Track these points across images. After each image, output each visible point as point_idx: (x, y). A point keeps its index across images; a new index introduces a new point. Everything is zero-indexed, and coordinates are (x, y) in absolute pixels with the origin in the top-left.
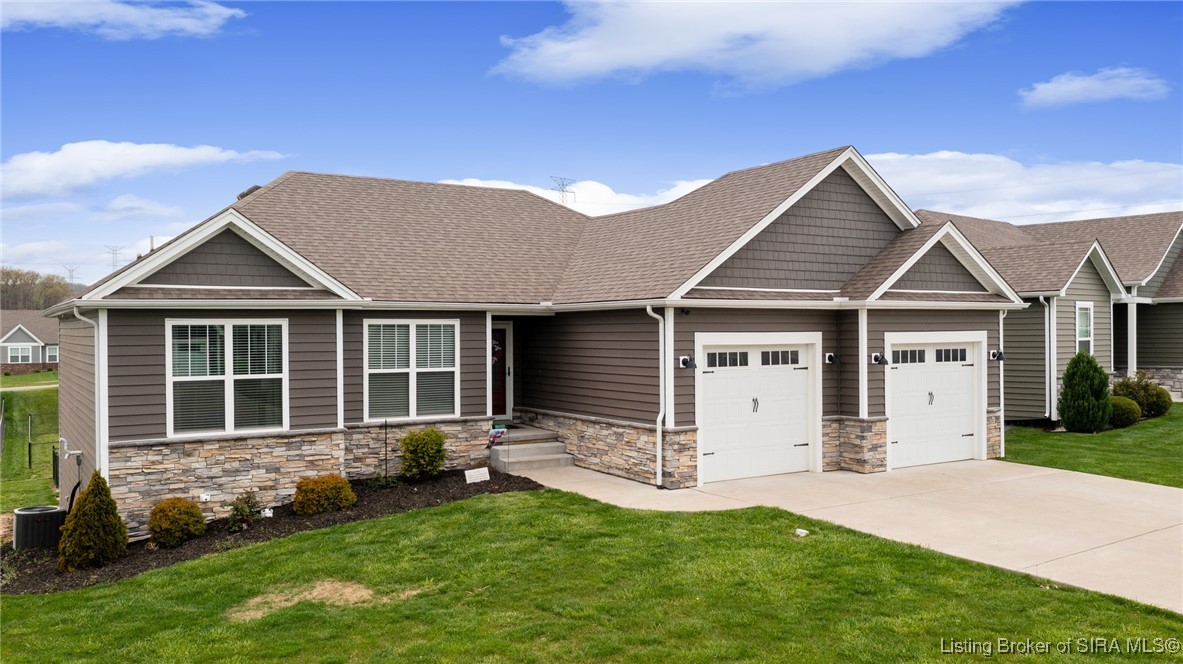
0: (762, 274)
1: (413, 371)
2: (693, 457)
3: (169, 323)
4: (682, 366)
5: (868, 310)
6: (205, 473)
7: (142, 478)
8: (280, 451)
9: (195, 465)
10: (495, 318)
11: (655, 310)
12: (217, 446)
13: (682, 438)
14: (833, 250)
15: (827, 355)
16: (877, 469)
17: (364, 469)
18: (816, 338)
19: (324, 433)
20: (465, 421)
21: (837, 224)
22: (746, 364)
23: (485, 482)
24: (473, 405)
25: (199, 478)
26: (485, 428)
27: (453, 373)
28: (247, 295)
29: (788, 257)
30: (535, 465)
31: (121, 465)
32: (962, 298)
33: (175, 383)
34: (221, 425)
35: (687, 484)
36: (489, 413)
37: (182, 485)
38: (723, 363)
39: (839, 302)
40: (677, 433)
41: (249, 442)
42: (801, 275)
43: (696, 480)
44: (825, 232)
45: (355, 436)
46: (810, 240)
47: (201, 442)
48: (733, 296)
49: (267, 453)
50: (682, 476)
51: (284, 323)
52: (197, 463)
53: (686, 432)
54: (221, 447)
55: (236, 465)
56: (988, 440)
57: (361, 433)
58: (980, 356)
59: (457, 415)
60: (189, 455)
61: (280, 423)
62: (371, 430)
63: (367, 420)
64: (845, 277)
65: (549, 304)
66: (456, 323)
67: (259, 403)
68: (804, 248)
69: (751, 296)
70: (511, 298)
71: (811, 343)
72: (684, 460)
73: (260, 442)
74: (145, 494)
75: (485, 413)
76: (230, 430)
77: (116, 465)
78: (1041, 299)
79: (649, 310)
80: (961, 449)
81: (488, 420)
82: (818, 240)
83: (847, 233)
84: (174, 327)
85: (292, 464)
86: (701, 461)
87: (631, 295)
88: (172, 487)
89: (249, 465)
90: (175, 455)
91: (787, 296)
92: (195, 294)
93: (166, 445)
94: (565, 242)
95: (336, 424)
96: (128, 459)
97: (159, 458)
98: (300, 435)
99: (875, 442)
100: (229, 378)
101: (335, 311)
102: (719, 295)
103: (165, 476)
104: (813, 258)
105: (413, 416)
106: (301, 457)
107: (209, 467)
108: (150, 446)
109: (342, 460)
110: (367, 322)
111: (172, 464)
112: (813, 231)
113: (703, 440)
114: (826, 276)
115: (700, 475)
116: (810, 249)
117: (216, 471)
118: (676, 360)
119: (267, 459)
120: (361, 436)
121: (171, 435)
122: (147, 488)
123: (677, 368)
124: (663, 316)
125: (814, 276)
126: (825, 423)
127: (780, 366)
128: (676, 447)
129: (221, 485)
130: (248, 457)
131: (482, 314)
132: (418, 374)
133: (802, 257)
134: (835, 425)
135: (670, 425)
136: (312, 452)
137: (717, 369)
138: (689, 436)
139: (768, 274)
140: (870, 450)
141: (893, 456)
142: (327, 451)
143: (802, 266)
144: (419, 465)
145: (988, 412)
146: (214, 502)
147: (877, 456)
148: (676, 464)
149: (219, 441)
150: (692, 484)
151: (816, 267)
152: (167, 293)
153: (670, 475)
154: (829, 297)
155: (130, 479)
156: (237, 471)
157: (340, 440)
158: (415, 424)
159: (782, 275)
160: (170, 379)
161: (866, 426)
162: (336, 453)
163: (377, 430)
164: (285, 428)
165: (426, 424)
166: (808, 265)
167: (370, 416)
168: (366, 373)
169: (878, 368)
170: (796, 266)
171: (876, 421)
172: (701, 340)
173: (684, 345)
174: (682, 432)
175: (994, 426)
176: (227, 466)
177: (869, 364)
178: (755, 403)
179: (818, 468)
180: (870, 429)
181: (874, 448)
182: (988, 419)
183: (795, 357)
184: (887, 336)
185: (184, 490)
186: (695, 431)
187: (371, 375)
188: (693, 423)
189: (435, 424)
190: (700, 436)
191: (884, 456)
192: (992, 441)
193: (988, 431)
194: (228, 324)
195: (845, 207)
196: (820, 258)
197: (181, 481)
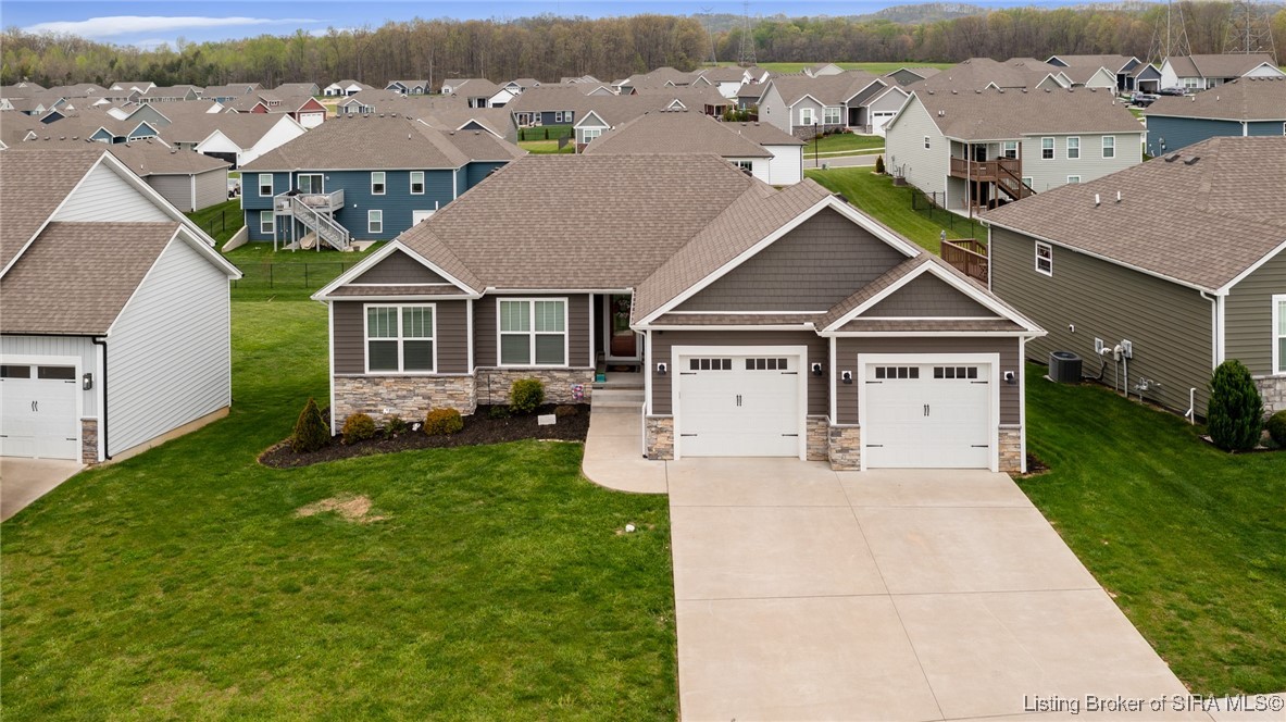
0: (740, 300)
1: (533, 333)
2: (670, 438)
3: (366, 307)
4: (659, 370)
5: (837, 339)
6: (387, 397)
7: (352, 396)
8: (431, 386)
9: (380, 391)
10: (596, 299)
12: (393, 381)
13: (660, 424)
14: (820, 278)
15: (814, 364)
16: (846, 468)
18: (802, 351)
19: (459, 377)
20: (572, 371)
22: (730, 368)
23: (551, 426)
24: (579, 358)
25: (383, 399)
26: (588, 376)
27: (563, 335)
29: (769, 285)
30: (616, 410)
31: (340, 388)
33: (370, 342)
34: (396, 368)
35: (664, 457)
36: (592, 365)
37: (375, 402)
38: (706, 367)
39: (810, 327)
40: (655, 419)
41: (413, 380)
42: (784, 300)
43: (672, 455)
45: (494, 376)
46: (795, 270)
47: (384, 378)
49: (422, 387)
50: (658, 450)
51: (434, 306)
52: (382, 390)
53: (664, 419)
54: (396, 382)
55: (405, 393)
56: (1001, 454)
57: (495, 373)
58: (992, 376)
59: (566, 365)
60: (377, 385)
61: (431, 368)
62: (504, 372)
63: (499, 365)
64: (835, 300)
66: (566, 300)
67: (418, 356)
70: (606, 284)
71: (798, 355)
72: (662, 439)
73: (419, 380)
74: (354, 406)
75: (589, 365)
76: (401, 371)
77: (337, 388)
78: (1204, 294)
81: (592, 370)
82: (805, 271)
84: (369, 309)
85: (440, 395)
86: (677, 441)
88: (369, 402)
89: (414, 394)
90: (370, 384)
92: (376, 291)
93: (365, 378)
95: (467, 371)
96: (344, 385)
97: (361, 385)
98: (445, 377)
99: (845, 445)
100: (400, 339)
101: (466, 300)
102: (688, 319)
103: (365, 396)
104: (798, 285)
105: (533, 364)
106: (445, 391)
107: (389, 393)
108: (355, 378)
109: (471, 395)
110: (499, 300)
111: (368, 389)
112: (798, 262)
113: (678, 426)
114: (813, 300)
115: (677, 452)
116: (795, 278)
117: (393, 395)
118: (654, 366)
119: (423, 391)
121: (368, 373)
122: (354, 402)
123: (654, 372)
125: (799, 300)
126: (808, 420)
127: (766, 371)
128: (653, 429)
129: (397, 404)
130: (412, 388)
131: (588, 297)
132: (537, 335)
133: (785, 285)
134: (821, 423)
135: (650, 414)
136: (451, 388)
137: (700, 371)
138: (667, 422)
139: (747, 300)
140: (837, 452)
141: (866, 457)
142: (461, 388)
143: (785, 293)
145: (1000, 429)
146: (383, 413)
147: (848, 457)
148: (655, 441)
149: (395, 377)
150: (669, 457)
151: (801, 292)
152: (363, 290)
153: (649, 448)
154: (799, 320)
155: (345, 396)
156: (404, 397)
157: (470, 383)
158: (533, 370)
159: (763, 300)
160: (367, 339)
161: (837, 432)
162: (467, 390)
163: (507, 373)
164: (434, 372)
165: (543, 370)
166: (791, 292)
167: (502, 362)
168: (499, 333)
169: (849, 384)
170: (779, 292)
171: (847, 428)
172: (678, 351)
173: (662, 354)
174: (660, 419)
175: (1011, 441)
176: (399, 393)
177: (838, 380)
178: (739, 399)
179: (803, 457)
180: (839, 434)
181: (844, 450)
182: (1000, 434)
183: (783, 364)
184: (861, 357)
185: (375, 405)
186: (672, 419)
187: (502, 335)
188: (671, 412)
189: (549, 370)
190: (676, 423)
191: (857, 457)
192: (1007, 455)
193: (1002, 445)
194: (399, 307)
195: (837, 241)
196: (806, 285)
197: (372, 400)
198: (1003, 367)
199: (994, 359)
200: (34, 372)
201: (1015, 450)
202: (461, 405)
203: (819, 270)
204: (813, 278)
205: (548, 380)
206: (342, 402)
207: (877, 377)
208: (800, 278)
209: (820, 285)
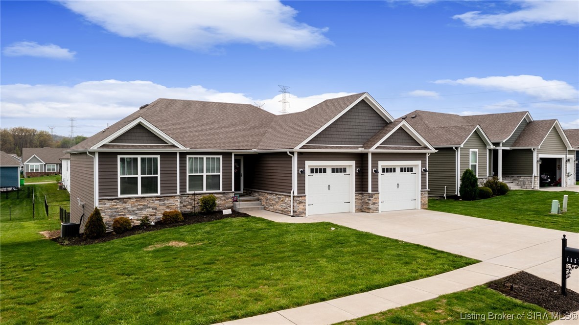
0: (331, 140)
1: (205, 174)
2: (304, 206)
3: (119, 157)
4: (300, 173)
5: (372, 153)
6: (131, 209)
7: (110, 210)
8: (157, 202)
10: (235, 155)
11: (290, 153)
12: (135, 200)
13: (300, 199)
14: (360, 131)
15: (357, 169)
16: (375, 212)
17: (187, 210)
18: (353, 163)
19: (172, 196)
20: (224, 193)
21: (361, 121)
22: (326, 173)
23: (230, 214)
24: (227, 187)
25: (129, 211)
26: (231, 196)
27: (219, 175)
28: (146, 147)
29: (342, 133)
30: (249, 209)
31: (103, 206)
32: (410, 148)
33: (121, 178)
34: (137, 193)
35: (302, 215)
36: (233, 190)
37: (123, 213)
38: (316, 172)
39: (361, 150)
40: (298, 197)
41: (146, 199)
42: (347, 140)
43: (305, 214)
44: (357, 124)
45: (183, 198)
46: (351, 127)
47: (130, 198)
48: (320, 148)
49: (152, 203)
50: (300, 212)
51: (158, 157)
52: (128, 206)
53: (301, 196)
54: (136, 200)
55: (142, 207)
56: (421, 202)
57: (186, 197)
58: (418, 170)
59: (221, 191)
60: (126, 203)
61: (157, 192)
62: (190, 196)
63: (188, 192)
64: (365, 141)
65: (255, 150)
66: (221, 157)
67: (149, 185)
68: (348, 130)
69: (326, 148)
70: (241, 148)
71: (351, 165)
72: (301, 206)
73: (150, 199)
74: (111, 216)
75: (231, 190)
76: (140, 194)
77: (101, 206)
78: (454, 148)
79: (288, 153)
80: (411, 205)
81: (232, 193)
82: (354, 127)
83: (366, 124)
84: (121, 158)
85: (161, 207)
86: (307, 207)
87: (283, 147)
88: (120, 214)
89: (146, 207)
90: (121, 203)
91: (341, 148)
92: (128, 147)
93: (118, 199)
94: (265, 125)
95: (177, 193)
96: (105, 204)
97: (115, 204)
98: (164, 197)
99: (374, 202)
100: (139, 176)
101: (176, 152)
102: (314, 148)
103: (117, 210)
104: (352, 134)
105: (205, 191)
106: (164, 204)
107: (132, 207)
108: (112, 199)
109: (179, 206)
110: (188, 157)
111: (120, 206)
112: (352, 124)
113: (308, 200)
114: (357, 140)
115: (307, 212)
116: (351, 130)
117: (135, 208)
118: (298, 171)
119: (152, 205)
120: (186, 198)
121: (120, 196)
122: (111, 214)
123: (298, 174)
124: (293, 155)
125: (352, 140)
126: (356, 194)
127: (339, 173)
128: (298, 202)
129: (136, 214)
130: (146, 204)
131: (230, 154)
132: (207, 175)
133: (347, 133)
134: (360, 195)
135: (296, 194)
136: (168, 203)
137: (314, 174)
138: (303, 198)
139: (334, 140)
140: (372, 204)
142: (173, 202)
143: (348, 137)
144: (206, 208)
145: (421, 191)
146: (135, 219)
147: (375, 207)
148: (298, 208)
149: (136, 198)
150: (304, 215)
151: (353, 137)
152: (118, 147)
153: (296, 212)
154: (357, 148)
155: (106, 211)
156: (142, 209)
157: (178, 199)
158: (205, 194)
159: (340, 140)
160: (119, 176)
161: (371, 196)
162: (177, 203)
163: (192, 196)
164: (159, 194)
165: (209, 193)
166: (350, 137)
167: (189, 190)
168: (188, 174)
169: (376, 174)
170: (345, 137)
171: (375, 194)
172: (307, 163)
173: (302, 164)
175: (424, 196)
176: (138, 207)
177: (372, 173)
178: (329, 186)
181: (374, 204)
182: (421, 194)
183: (345, 170)
184: (379, 162)
185: (124, 215)
186: (305, 196)
187: (189, 176)
188: (305, 193)
189: (212, 193)
190: (307, 198)
191: (378, 207)
193: (421, 198)
194: (139, 157)
195: (365, 114)
196: (355, 134)
197: (123, 212)
198: (422, 166)
199: (419, 163)
201: (425, 200)
203: (359, 127)
204: (357, 131)
206: (104, 214)
207: (383, 172)
208: (353, 130)
209: (360, 134)
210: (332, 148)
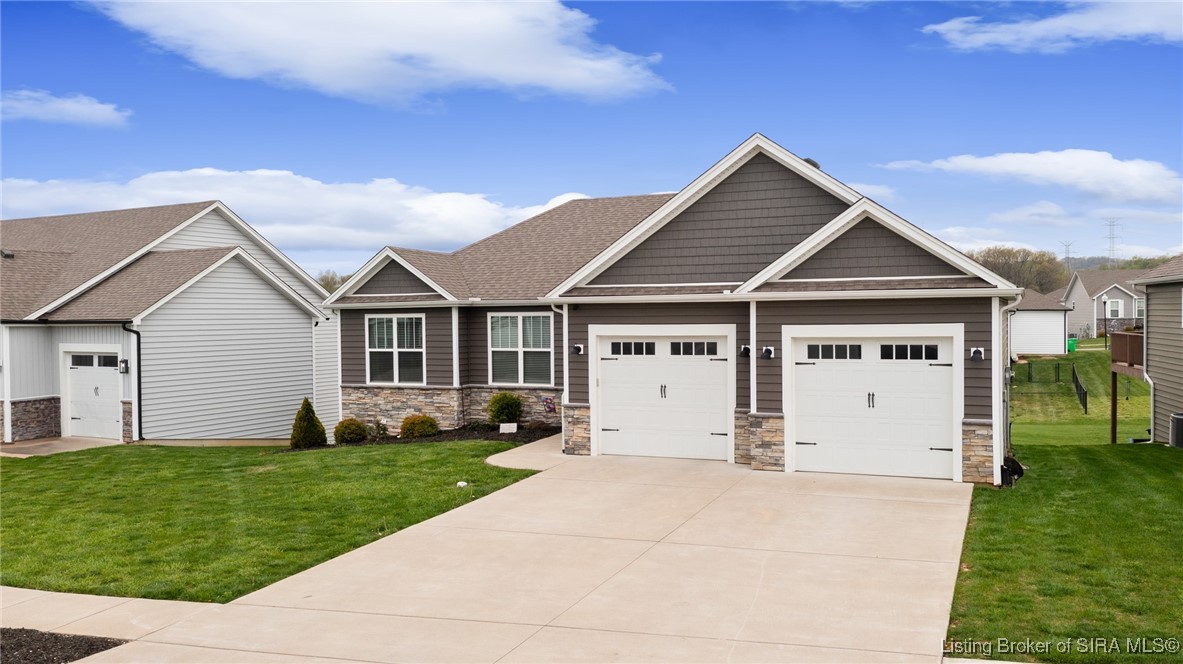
0: (661, 270)
1: (521, 350)
2: (587, 430)
3: (367, 317)
5: (757, 302)
6: (383, 407)
7: (355, 407)
8: (421, 398)
9: (379, 402)
12: (389, 392)
13: (577, 413)
14: (751, 241)
15: (742, 347)
16: (769, 467)
18: (730, 330)
19: (445, 389)
20: (556, 391)
21: (758, 213)
22: (653, 353)
25: (381, 410)
27: (549, 353)
29: (693, 252)
31: (346, 397)
33: (371, 353)
34: (392, 380)
35: (581, 452)
37: (373, 414)
38: (627, 351)
39: (725, 295)
40: (573, 408)
41: (405, 391)
43: (589, 450)
44: (741, 223)
45: (483, 394)
47: (382, 388)
49: (414, 399)
50: (576, 444)
51: (423, 316)
52: (380, 400)
53: (581, 407)
54: (392, 393)
55: (399, 404)
56: (965, 458)
57: (484, 392)
58: (955, 355)
59: (551, 385)
60: (377, 396)
61: (421, 380)
62: (494, 391)
63: (490, 383)
66: (551, 315)
68: (712, 243)
71: (728, 335)
72: (579, 431)
73: (411, 391)
74: (357, 416)
76: (396, 383)
77: (345, 397)
82: (733, 233)
84: (370, 320)
85: (428, 407)
86: (594, 435)
88: (369, 413)
89: (405, 405)
90: (370, 395)
91: (680, 290)
92: (382, 299)
93: (366, 388)
95: (452, 384)
96: (350, 395)
97: (363, 396)
98: (432, 389)
99: (767, 439)
100: (395, 350)
101: (450, 308)
103: (365, 407)
104: (726, 251)
105: (521, 383)
106: (432, 403)
107: (385, 404)
108: (359, 388)
109: (456, 408)
110: (489, 314)
111: (369, 400)
112: (725, 224)
113: (595, 417)
115: (594, 447)
116: (722, 242)
117: (389, 407)
118: (570, 347)
119: (414, 403)
120: (487, 394)
121: (369, 383)
122: (357, 412)
125: (726, 268)
126: (738, 415)
127: (694, 357)
128: (570, 419)
129: (391, 416)
130: (405, 400)
132: (525, 352)
133: (711, 251)
135: (565, 401)
136: (438, 401)
137: (621, 357)
138: (583, 412)
139: (668, 270)
140: (758, 447)
141: (791, 455)
142: (447, 401)
143: (711, 260)
145: (964, 424)
146: (389, 425)
147: (769, 454)
148: (571, 433)
149: (391, 388)
150: (586, 452)
151: (729, 260)
152: (361, 300)
155: (350, 407)
156: (399, 409)
157: (455, 395)
158: (521, 389)
159: (686, 270)
160: (368, 350)
161: (757, 422)
162: (453, 403)
163: (497, 391)
164: (424, 384)
165: (530, 389)
166: (718, 260)
167: (493, 381)
168: (490, 350)
169: (771, 364)
170: (704, 260)
171: (769, 418)
172: (595, 330)
173: (579, 335)
174: (577, 408)
175: (979, 442)
176: (394, 404)
177: (758, 358)
178: (663, 389)
179: (732, 460)
180: (759, 425)
181: (765, 445)
182: (965, 432)
183: (712, 349)
184: (785, 328)
185: (375, 416)
186: (588, 408)
187: (493, 352)
188: (587, 401)
189: (535, 389)
190: (593, 413)
191: (781, 455)
192: (974, 460)
193: (966, 447)
194: (395, 317)
195: (770, 194)
196: (735, 251)
197: (373, 411)
198: (968, 343)
199: (956, 331)
200: (96, 361)
201: (985, 454)
202: (447, 418)
203: (749, 232)
204: (743, 241)
205: (535, 399)
206: (348, 411)
207: (809, 357)
208: (729, 242)
209: (752, 250)
210: (647, 292)
